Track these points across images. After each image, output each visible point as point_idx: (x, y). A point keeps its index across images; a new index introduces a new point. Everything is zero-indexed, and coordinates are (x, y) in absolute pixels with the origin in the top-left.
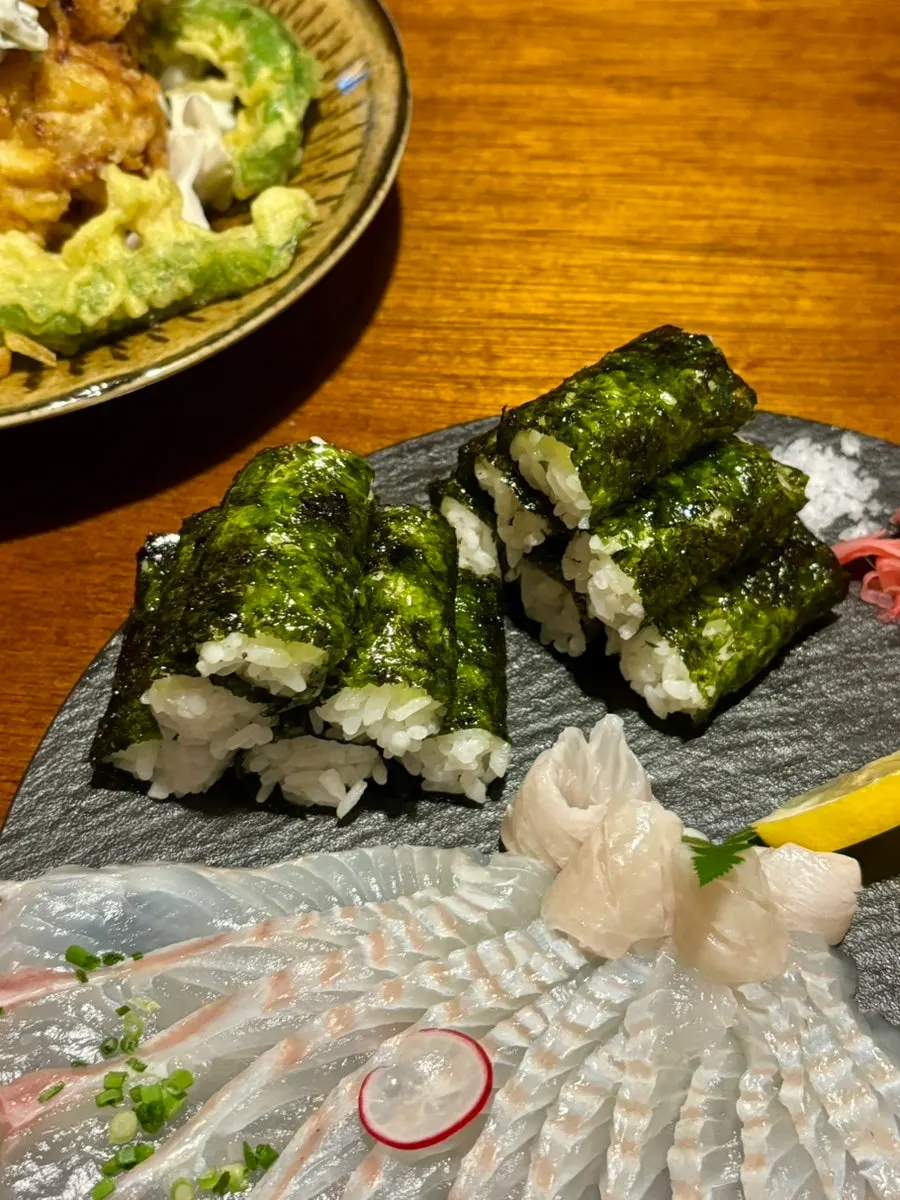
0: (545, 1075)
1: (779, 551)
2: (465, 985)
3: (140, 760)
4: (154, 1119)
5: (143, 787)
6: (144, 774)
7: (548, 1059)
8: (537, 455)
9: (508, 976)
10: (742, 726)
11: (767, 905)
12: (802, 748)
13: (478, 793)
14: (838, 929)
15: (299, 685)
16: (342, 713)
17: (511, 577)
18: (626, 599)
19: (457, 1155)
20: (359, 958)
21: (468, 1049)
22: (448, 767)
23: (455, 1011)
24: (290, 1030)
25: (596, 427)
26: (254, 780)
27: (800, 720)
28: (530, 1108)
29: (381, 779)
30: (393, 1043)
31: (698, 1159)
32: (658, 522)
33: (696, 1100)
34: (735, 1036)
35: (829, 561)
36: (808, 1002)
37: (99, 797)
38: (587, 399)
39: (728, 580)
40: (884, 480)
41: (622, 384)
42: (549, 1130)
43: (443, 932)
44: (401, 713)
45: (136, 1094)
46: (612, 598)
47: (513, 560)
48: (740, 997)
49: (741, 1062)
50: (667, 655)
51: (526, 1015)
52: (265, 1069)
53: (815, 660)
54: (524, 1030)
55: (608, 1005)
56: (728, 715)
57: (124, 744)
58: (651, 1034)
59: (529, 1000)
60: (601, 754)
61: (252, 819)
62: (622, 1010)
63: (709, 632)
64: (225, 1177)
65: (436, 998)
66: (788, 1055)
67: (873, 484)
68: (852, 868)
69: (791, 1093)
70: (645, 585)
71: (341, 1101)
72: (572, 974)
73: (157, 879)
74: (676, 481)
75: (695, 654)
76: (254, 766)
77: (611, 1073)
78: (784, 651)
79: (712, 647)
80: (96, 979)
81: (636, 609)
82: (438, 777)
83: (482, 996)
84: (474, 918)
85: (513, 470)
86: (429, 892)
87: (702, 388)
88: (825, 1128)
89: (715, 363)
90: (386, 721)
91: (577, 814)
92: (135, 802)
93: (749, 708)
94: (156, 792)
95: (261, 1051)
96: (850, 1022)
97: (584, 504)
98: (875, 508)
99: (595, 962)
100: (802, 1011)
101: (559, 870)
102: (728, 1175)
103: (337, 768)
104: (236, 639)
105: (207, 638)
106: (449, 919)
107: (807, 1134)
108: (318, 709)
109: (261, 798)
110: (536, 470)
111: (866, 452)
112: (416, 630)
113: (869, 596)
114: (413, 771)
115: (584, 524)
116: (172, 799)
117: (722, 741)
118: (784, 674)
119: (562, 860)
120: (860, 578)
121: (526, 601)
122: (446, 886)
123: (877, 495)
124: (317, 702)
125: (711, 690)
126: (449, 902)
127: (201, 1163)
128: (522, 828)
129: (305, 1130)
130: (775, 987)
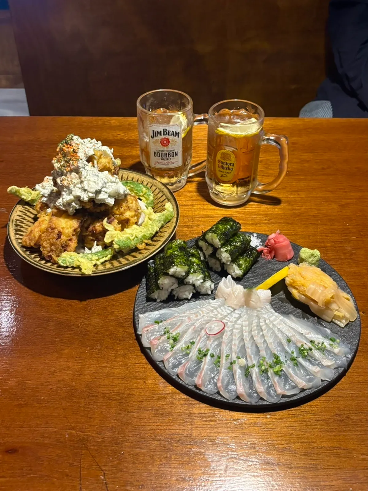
0: (232, 324)
1: (248, 249)
2: (217, 315)
3: (155, 295)
4: (175, 340)
5: (155, 300)
6: (156, 298)
7: (231, 322)
8: (210, 238)
9: (223, 313)
10: (248, 278)
11: (258, 296)
12: (258, 279)
13: (210, 292)
14: (270, 301)
15: (184, 274)
16: (190, 279)
17: (206, 260)
18: (228, 257)
19: (222, 337)
20: (200, 314)
21: (220, 322)
22: (205, 288)
23: (216, 318)
24: (193, 324)
25: (219, 232)
26: (174, 296)
27: (257, 276)
28: (231, 329)
29: (195, 292)
30: (207, 325)
31: (256, 331)
32: (231, 245)
33: (254, 324)
34: (257, 316)
35: (257, 251)
36: (267, 310)
37: (148, 303)
38: (217, 228)
39: (241, 254)
40: (261, 239)
41: (221, 225)
42: (234, 330)
43: (212, 309)
44: (199, 278)
45: (173, 337)
46: (226, 258)
47: (207, 257)
48: (257, 311)
49: (259, 319)
50: (235, 266)
51: (226, 318)
52: (190, 331)
53: (257, 267)
54: (226, 320)
55: (238, 314)
56: (245, 277)
57: (153, 292)
58: (246, 316)
59: (226, 316)
60: (229, 281)
61: (175, 302)
62: (240, 314)
63: (241, 262)
64: (188, 346)
65: (213, 317)
66: (266, 316)
67: (260, 240)
68: (269, 291)
69: (267, 321)
70: (231, 255)
71: (203, 333)
72: (232, 312)
73: (163, 311)
74: (232, 239)
75: (239, 266)
76: (174, 293)
77: (241, 323)
78: (252, 266)
79: (242, 265)
80: (161, 324)
81: (230, 259)
82: (203, 291)
83: (219, 316)
84: (215, 306)
85: (206, 241)
86: (207, 305)
87: (233, 225)
88: (274, 325)
89: (234, 221)
90: (196, 280)
91: (227, 290)
92: (154, 303)
93: (249, 275)
94: (158, 301)
95: (189, 329)
96: (274, 311)
97: (219, 243)
98: (261, 244)
99: (235, 310)
100: (267, 311)
101: (226, 299)
102: (261, 333)
103: (188, 290)
104: (175, 267)
105: (171, 268)
106: (212, 307)
107: (271, 326)
108: (186, 279)
109: (176, 298)
110: (211, 241)
111: (258, 235)
112: (198, 265)
113: (263, 256)
114: (199, 290)
115: (220, 247)
116: (161, 302)
117: (245, 280)
118: (252, 270)
119: (226, 298)
120: (261, 254)
121: (210, 264)
122: (209, 303)
123: (261, 242)
124: (186, 278)
125: (243, 271)
126: (211, 305)
127: (184, 346)
128: (219, 294)
129: (199, 338)
130: (262, 308)
